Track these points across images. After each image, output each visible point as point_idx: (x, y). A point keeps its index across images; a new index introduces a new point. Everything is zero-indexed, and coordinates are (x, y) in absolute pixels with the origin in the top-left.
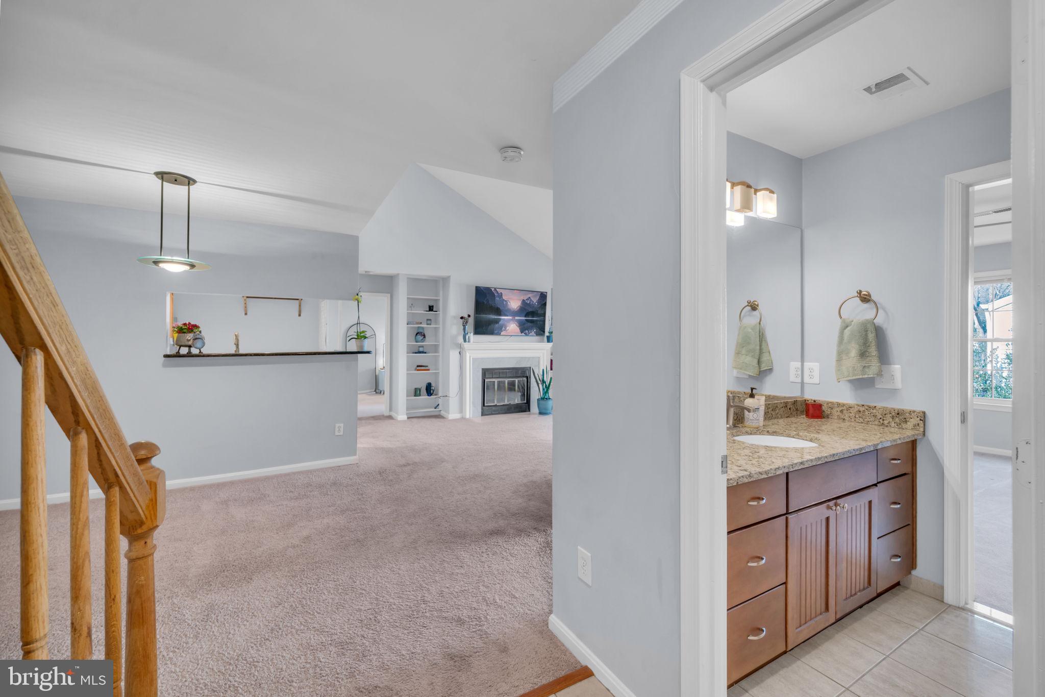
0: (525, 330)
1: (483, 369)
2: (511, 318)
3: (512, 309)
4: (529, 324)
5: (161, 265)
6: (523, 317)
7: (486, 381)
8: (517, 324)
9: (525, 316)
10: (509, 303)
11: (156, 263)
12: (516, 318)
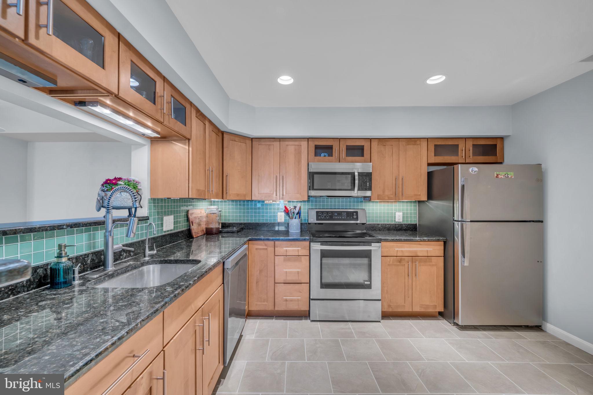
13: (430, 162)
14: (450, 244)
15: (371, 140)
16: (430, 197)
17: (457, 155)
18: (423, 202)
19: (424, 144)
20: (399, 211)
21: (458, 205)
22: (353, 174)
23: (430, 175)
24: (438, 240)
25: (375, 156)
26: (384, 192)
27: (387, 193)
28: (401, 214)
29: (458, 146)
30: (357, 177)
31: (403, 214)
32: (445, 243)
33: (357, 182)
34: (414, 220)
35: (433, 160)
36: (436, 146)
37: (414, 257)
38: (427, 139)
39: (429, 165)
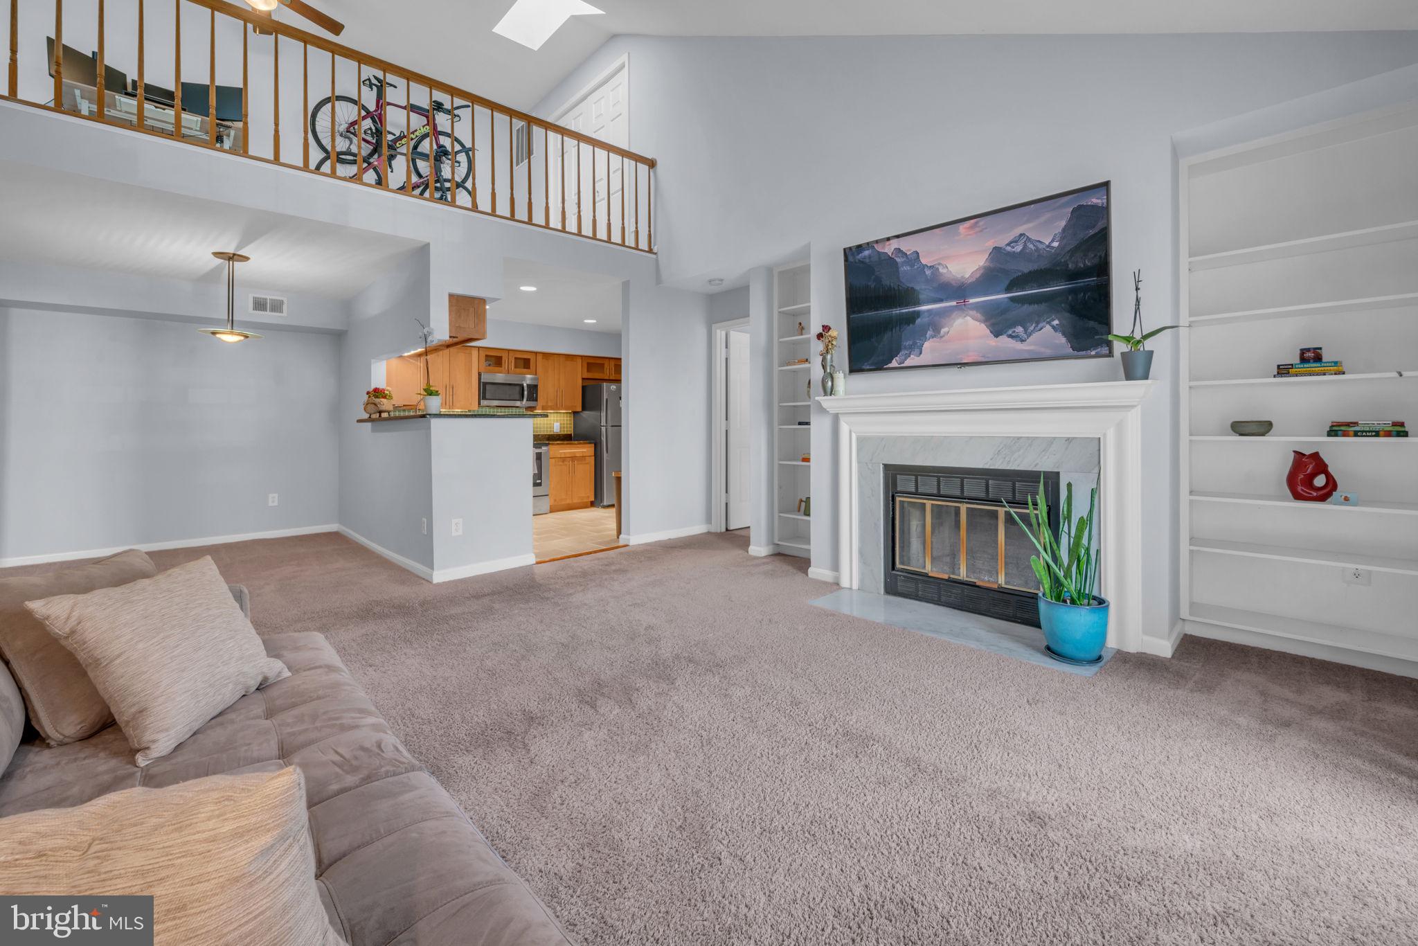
0: (1014, 325)
1: (887, 467)
2: (954, 303)
3: (953, 283)
4: (1027, 309)
5: (218, 336)
6: (998, 293)
7: (898, 499)
8: (979, 315)
9: (1008, 290)
10: (941, 270)
11: (214, 333)
12: (972, 301)
13: (584, 377)
14: (599, 445)
15: (536, 353)
16: (584, 408)
17: (603, 373)
18: (578, 412)
19: (579, 361)
20: (557, 421)
21: (603, 414)
22: (522, 386)
23: (584, 388)
24: (590, 443)
25: (540, 370)
26: (547, 402)
27: (550, 404)
28: (559, 424)
29: (604, 364)
30: (525, 388)
31: (561, 424)
32: (595, 445)
33: (526, 393)
34: (569, 430)
35: (586, 375)
36: (588, 364)
37: (573, 458)
38: (582, 356)
39: (583, 379)
